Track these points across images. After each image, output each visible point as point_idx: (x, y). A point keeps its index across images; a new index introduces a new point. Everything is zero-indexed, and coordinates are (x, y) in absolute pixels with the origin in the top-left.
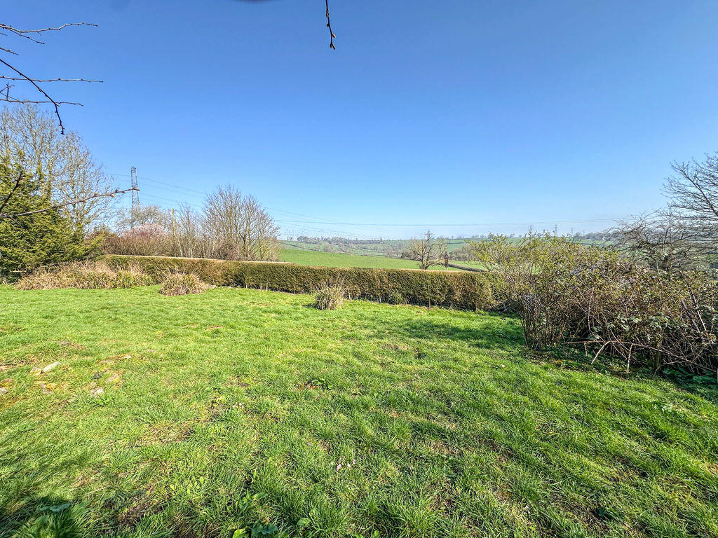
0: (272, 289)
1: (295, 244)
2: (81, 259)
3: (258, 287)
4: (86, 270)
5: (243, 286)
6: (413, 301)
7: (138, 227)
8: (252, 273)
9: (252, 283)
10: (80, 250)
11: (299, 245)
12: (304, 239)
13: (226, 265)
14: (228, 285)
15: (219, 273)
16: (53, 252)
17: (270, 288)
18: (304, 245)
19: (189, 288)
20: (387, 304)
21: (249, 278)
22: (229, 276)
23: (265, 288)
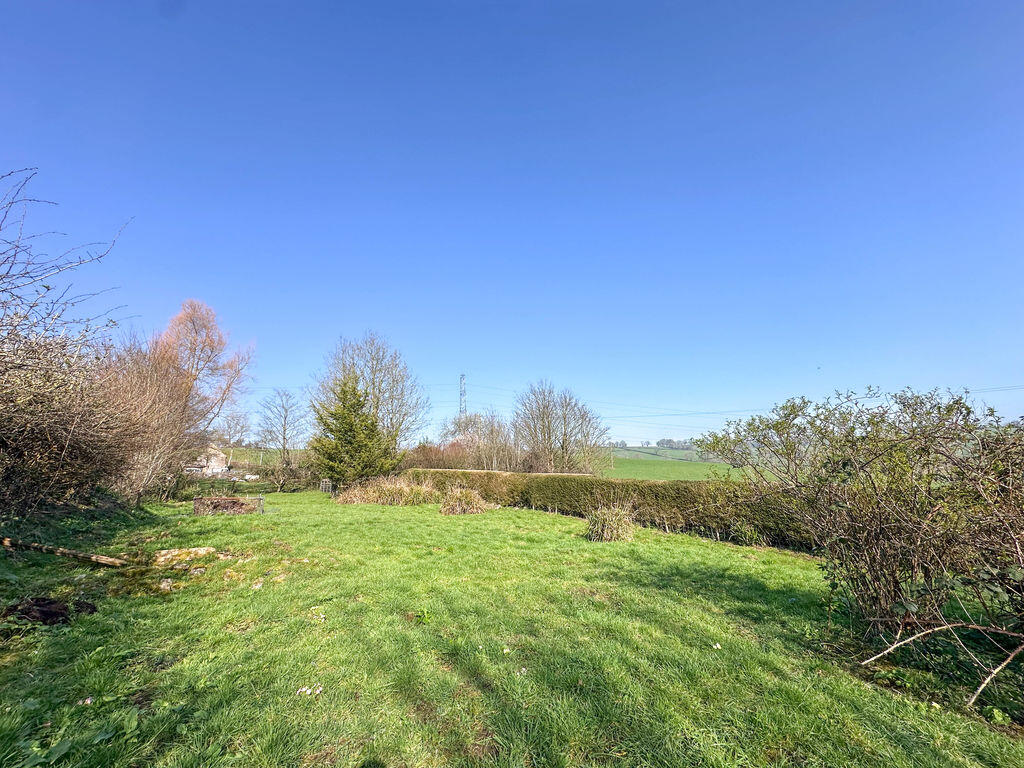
0: (563, 512)
1: (653, 451)
2: (386, 474)
3: (546, 510)
4: (387, 485)
5: (530, 507)
6: (780, 541)
7: (459, 437)
8: (539, 489)
9: (539, 503)
10: (388, 463)
11: (660, 452)
12: (668, 444)
13: (512, 478)
14: (515, 506)
15: (505, 489)
16: (366, 466)
17: (559, 511)
18: (669, 452)
19: (466, 507)
20: (730, 544)
21: (535, 497)
22: (515, 493)
23: (553, 510)
